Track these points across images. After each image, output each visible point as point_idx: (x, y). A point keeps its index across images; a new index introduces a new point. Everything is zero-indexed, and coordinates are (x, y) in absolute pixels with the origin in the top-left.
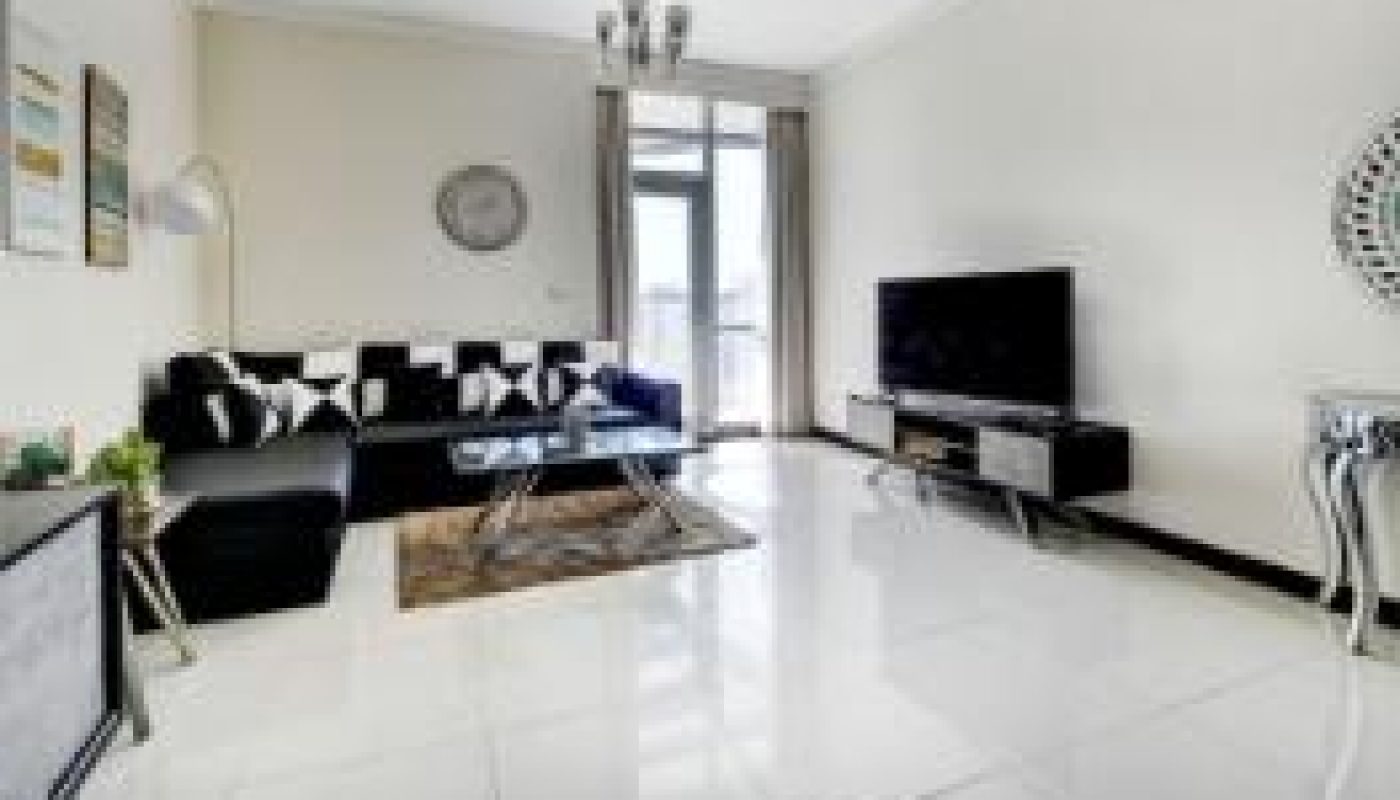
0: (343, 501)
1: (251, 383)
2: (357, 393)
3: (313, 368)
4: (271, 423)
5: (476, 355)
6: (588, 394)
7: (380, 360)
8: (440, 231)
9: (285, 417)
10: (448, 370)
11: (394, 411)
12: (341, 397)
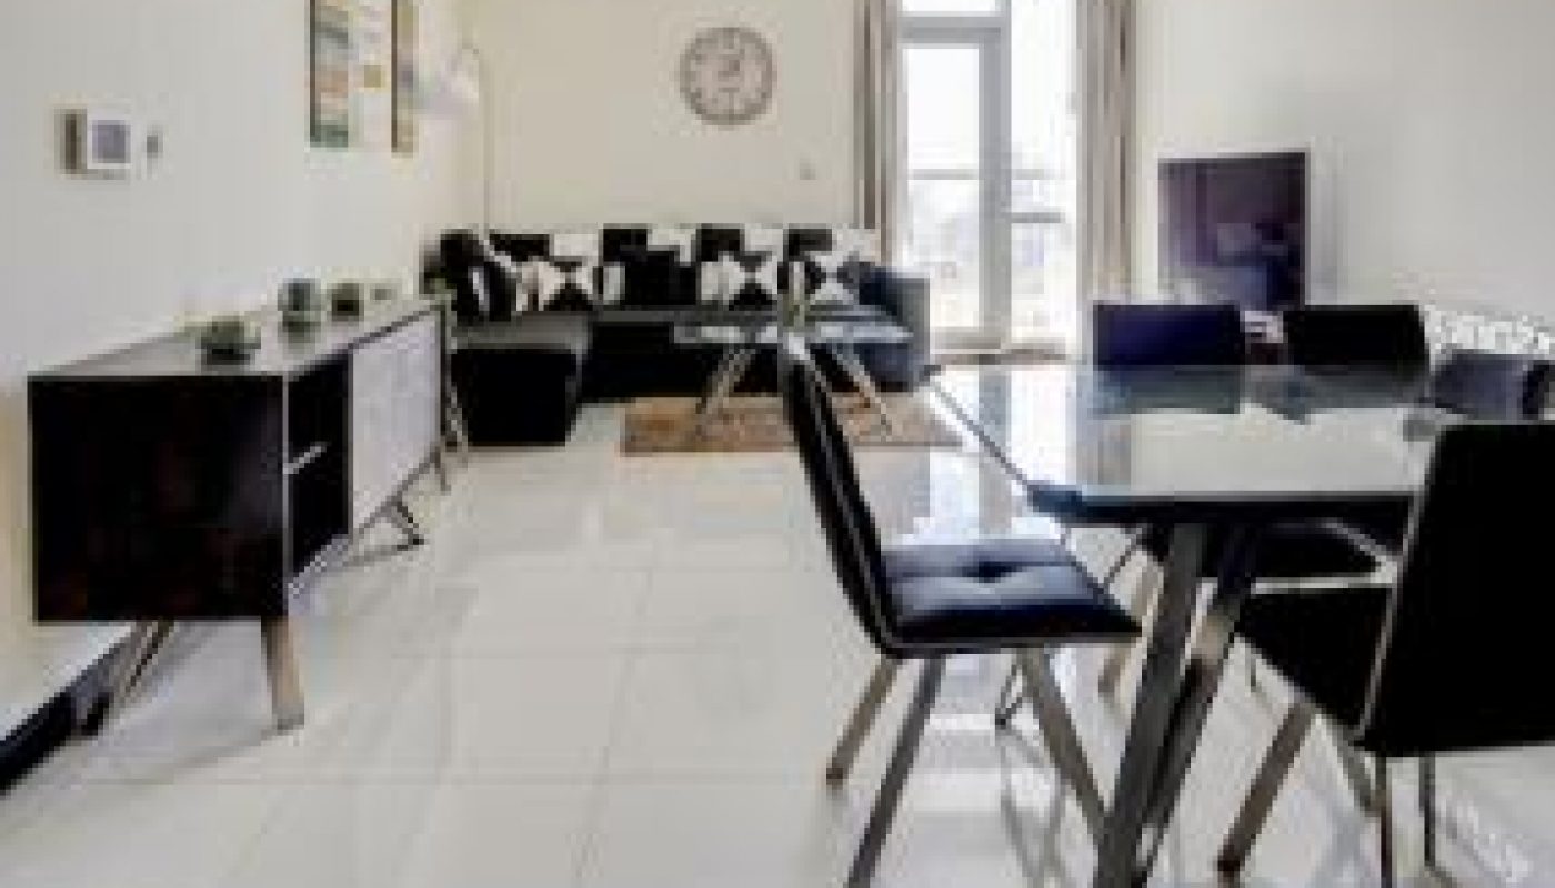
0: (579, 359)
1: (505, 261)
2: (599, 278)
3: (559, 249)
4: (521, 302)
5: (717, 242)
6: (831, 290)
7: (621, 243)
8: (684, 105)
9: (534, 299)
10: (686, 257)
11: (631, 297)
12: (584, 279)
